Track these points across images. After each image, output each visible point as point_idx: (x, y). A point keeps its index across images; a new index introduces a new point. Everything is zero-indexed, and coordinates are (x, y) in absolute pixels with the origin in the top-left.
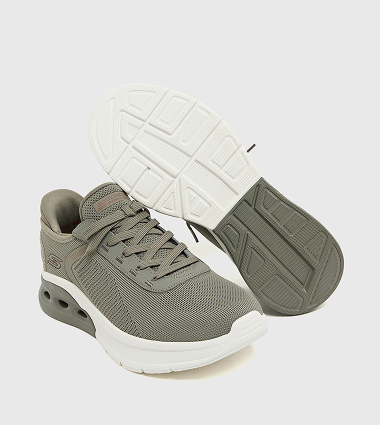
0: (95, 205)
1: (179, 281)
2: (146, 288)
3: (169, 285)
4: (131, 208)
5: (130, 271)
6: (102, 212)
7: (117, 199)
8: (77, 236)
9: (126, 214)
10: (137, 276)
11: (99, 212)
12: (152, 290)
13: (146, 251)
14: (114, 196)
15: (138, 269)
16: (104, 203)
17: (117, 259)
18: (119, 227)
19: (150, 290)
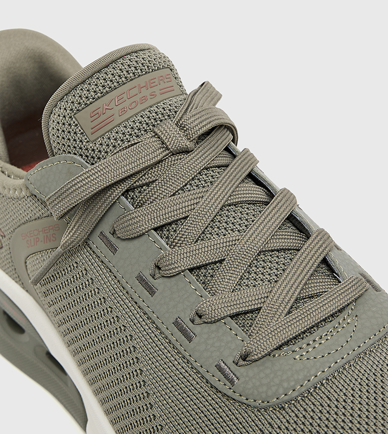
0: (84, 117)
1: (313, 372)
2: (220, 386)
3: (285, 385)
4: (182, 127)
5: (176, 323)
6: (102, 136)
7: (144, 99)
8: (36, 192)
9: (167, 149)
10: (195, 340)
11: (92, 138)
12: (236, 396)
13: (221, 262)
14: (135, 91)
15: (197, 320)
16: (109, 113)
17: (141, 279)
18: (148, 185)
19: (230, 393)
